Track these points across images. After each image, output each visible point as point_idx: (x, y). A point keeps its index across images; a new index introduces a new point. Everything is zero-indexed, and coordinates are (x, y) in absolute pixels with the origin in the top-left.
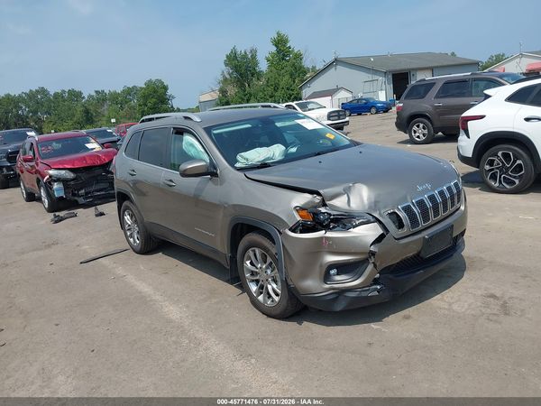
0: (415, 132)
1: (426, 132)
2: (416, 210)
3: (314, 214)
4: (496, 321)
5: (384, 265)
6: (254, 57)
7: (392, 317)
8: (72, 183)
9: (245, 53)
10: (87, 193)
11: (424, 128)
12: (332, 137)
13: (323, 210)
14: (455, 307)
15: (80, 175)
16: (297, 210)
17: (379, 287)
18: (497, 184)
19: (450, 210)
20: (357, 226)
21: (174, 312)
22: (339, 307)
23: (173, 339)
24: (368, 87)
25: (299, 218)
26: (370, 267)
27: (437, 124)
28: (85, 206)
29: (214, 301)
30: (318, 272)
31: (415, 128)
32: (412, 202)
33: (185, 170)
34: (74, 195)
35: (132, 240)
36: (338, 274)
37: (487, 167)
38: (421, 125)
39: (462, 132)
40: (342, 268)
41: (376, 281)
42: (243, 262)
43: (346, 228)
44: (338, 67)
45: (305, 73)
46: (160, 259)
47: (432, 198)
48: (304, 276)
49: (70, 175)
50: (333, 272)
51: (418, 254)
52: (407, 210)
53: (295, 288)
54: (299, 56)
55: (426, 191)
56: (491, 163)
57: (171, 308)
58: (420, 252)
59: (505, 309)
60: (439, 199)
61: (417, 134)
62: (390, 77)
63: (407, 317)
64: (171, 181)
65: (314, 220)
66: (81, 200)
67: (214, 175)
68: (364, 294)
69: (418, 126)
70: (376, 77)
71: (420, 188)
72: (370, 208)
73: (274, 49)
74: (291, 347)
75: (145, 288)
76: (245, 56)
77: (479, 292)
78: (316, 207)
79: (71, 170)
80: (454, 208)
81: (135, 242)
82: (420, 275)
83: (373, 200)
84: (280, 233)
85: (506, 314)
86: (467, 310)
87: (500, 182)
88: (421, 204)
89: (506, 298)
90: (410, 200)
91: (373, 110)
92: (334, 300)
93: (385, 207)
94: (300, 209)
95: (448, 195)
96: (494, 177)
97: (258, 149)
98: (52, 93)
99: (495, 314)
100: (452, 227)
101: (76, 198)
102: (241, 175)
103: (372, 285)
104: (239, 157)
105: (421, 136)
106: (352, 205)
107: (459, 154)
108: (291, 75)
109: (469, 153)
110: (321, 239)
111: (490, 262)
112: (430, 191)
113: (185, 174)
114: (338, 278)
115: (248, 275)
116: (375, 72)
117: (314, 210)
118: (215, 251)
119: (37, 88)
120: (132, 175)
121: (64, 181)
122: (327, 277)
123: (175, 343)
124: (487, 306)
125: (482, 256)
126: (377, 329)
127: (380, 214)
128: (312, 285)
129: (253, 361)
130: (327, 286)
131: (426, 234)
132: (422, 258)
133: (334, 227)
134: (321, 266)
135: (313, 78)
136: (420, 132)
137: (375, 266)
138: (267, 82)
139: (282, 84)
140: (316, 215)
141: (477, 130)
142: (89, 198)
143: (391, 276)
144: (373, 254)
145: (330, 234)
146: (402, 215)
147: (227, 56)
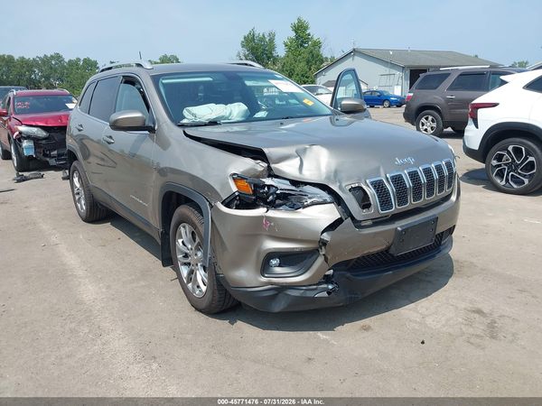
0: (423, 125)
1: (434, 125)
2: (390, 188)
3: (255, 186)
4: (479, 346)
5: (338, 260)
6: (272, 40)
7: (347, 326)
8: (44, 142)
9: (263, 35)
10: (59, 155)
11: (433, 121)
12: (310, 104)
13: (268, 181)
14: (429, 321)
15: (53, 134)
16: (234, 179)
17: (330, 287)
18: (504, 183)
19: (437, 195)
20: (308, 206)
21: (89, 291)
22: (278, 307)
23: (73, 325)
24: (384, 80)
25: (235, 189)
26: (320, 260)
27: (447, 118)
28: (56, 168)
29: (142, 283)
30: (254, 260)
31: (423, 120)
32: (385, 176)
33: (116, 121)
34: (45, 155)
35: (79, 205)
36: (280, 266)
37: (494, 163)
38: (430, 118)
39: (470, 121)
40: (287, 258)
41: (327, 279)
42: (175, 240)
43: (295, 207)
44: (356, 57)
45: (322, 62)
46: (107, 230)
47: (414, 176)
48: (237, 264)
49: (42, 134)
50: (274, 262)
51: (387, 250)
52: (379, 186)
53: (223, 278)
54: (317, 44)
55: (406, 165)
56: (499, 158)
57: (89, 287)
58: (389, 248)
59: (493, 331)
60: (423, 179)
61: (425, 127)
62: (408, 72)
63: (366, 328)
64: (111, 137)
65: (254, 195)
66: (52, 162)
67: (152, 130)
68: (310, 294)
69: (427, 119)
70: (393, 71)
71: (399, 161)
72: (328, 178)
73: (293, 34)
74: (208, 353)
75: (71, 260)
76: (263, 39)
77: (463, 305)
78: (258, 177)
79: (43, 128)
80: (443, 194)
81: (82, 208)
82: (389, 277)
83: (333, 168)
84: (212, 207)
85: (493, 337)
86: (444, 326)
87: (507, 181)
88: (397, 180)
89: (496, 315)
90: (383, 175)
91: (386, 104)
92: (273, 298)
93: (348, 180)
94: (237, 178)
95: (436, 176)
96: (500, 174)
97: (212, 106)
98: (67, 60)
99: (477, 336)
100: (436, 219)
101: (48, 159)
102: (180, 131)
103: (320, 283)
104: (185, 113)
105: (429, 129)
106: (304, 172)
107: (465, 146)
108: (308, 62)
109: (475, 145)
110: (260, 218)
111: (482, 269)
112: (412, 166)
113: (116, 126)
114: (278, 270)
115: (180, 256)
116: (393, 66)
117: (256, 181)
118: (148, 224)
119: (53, 54)
120: (80, 130)
121: (35, 140)
122: (265, 268)
123: (71, 331)
124: (470, 323)
125: (474, 260)
126: (324, 340)
127: (340, 187)
128: (246, 276)
129: (155, 366)
130: (264, 279)
131: (399, 225)
132: (392, 255)
133: (280, 205)
134: (259, 253)
135: (329, 67)
136: (428, 123)
137: (326, 259)
138: (283, 67)
139: (298, 70)
140: (258, 187)
141: (487, 119)
142: (62, 160)
143: (348, 274)
144: (324, 243)
145: (273, 213)
146: (371, 191)
147: (245, 38)
